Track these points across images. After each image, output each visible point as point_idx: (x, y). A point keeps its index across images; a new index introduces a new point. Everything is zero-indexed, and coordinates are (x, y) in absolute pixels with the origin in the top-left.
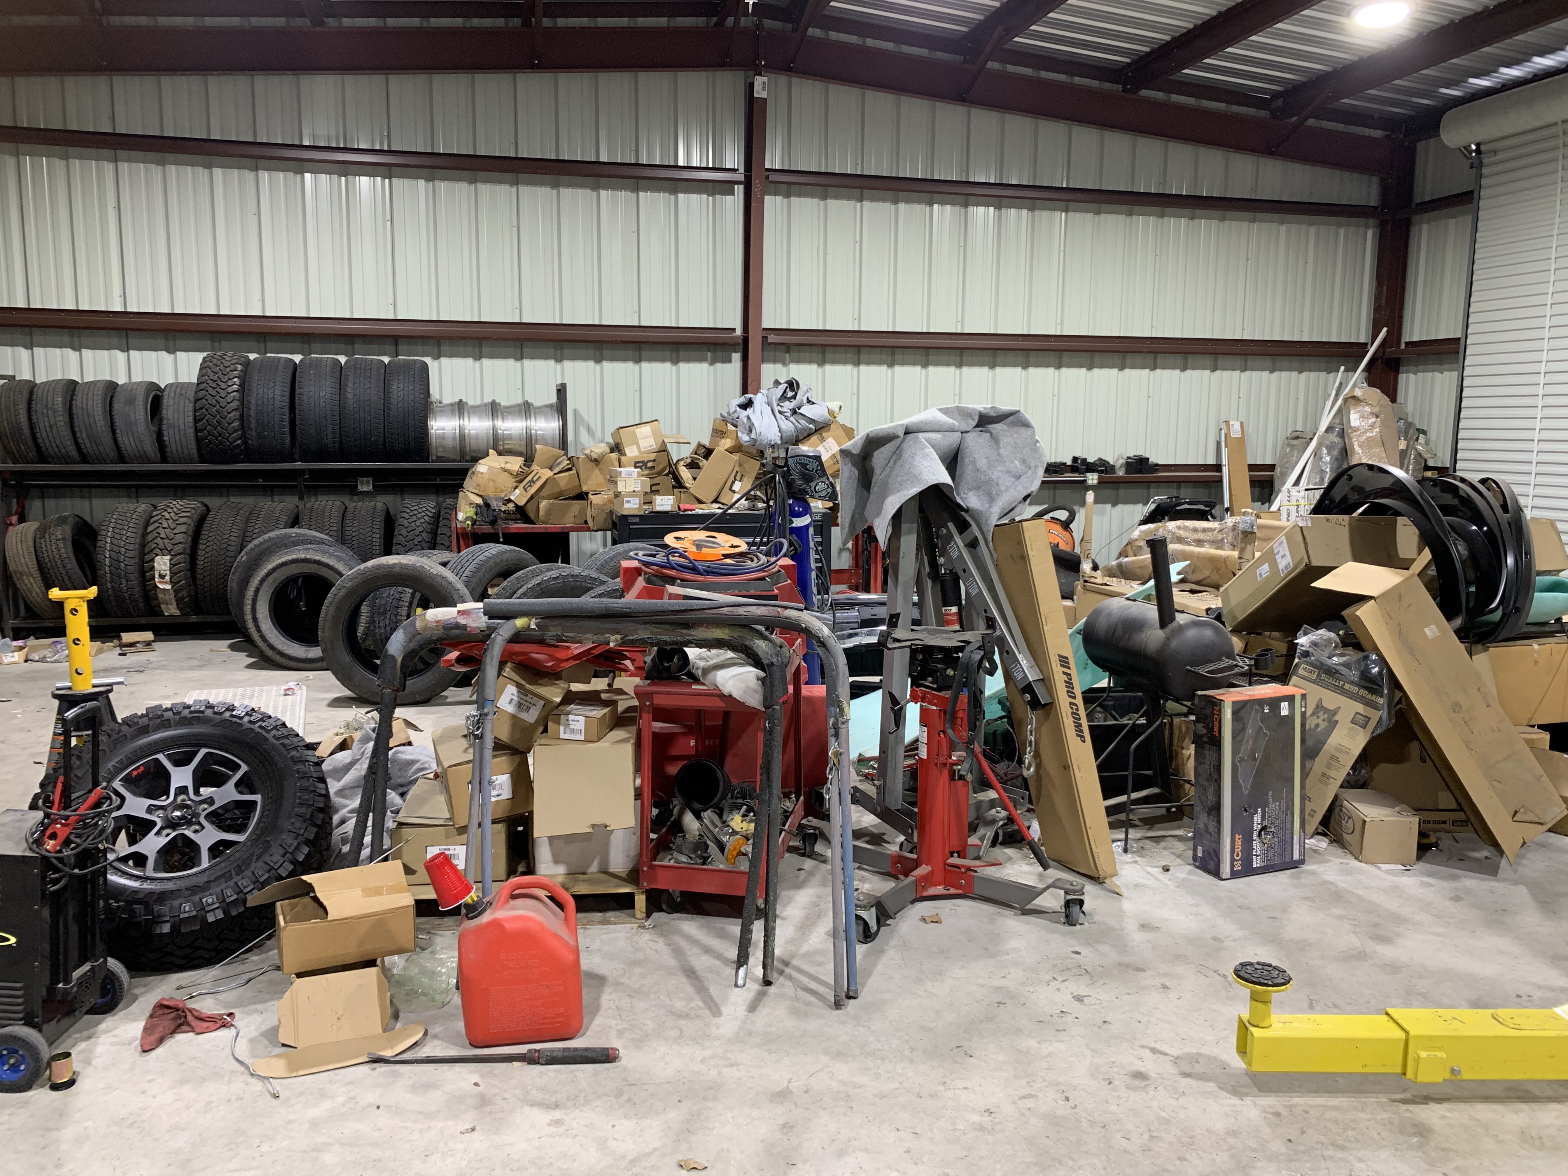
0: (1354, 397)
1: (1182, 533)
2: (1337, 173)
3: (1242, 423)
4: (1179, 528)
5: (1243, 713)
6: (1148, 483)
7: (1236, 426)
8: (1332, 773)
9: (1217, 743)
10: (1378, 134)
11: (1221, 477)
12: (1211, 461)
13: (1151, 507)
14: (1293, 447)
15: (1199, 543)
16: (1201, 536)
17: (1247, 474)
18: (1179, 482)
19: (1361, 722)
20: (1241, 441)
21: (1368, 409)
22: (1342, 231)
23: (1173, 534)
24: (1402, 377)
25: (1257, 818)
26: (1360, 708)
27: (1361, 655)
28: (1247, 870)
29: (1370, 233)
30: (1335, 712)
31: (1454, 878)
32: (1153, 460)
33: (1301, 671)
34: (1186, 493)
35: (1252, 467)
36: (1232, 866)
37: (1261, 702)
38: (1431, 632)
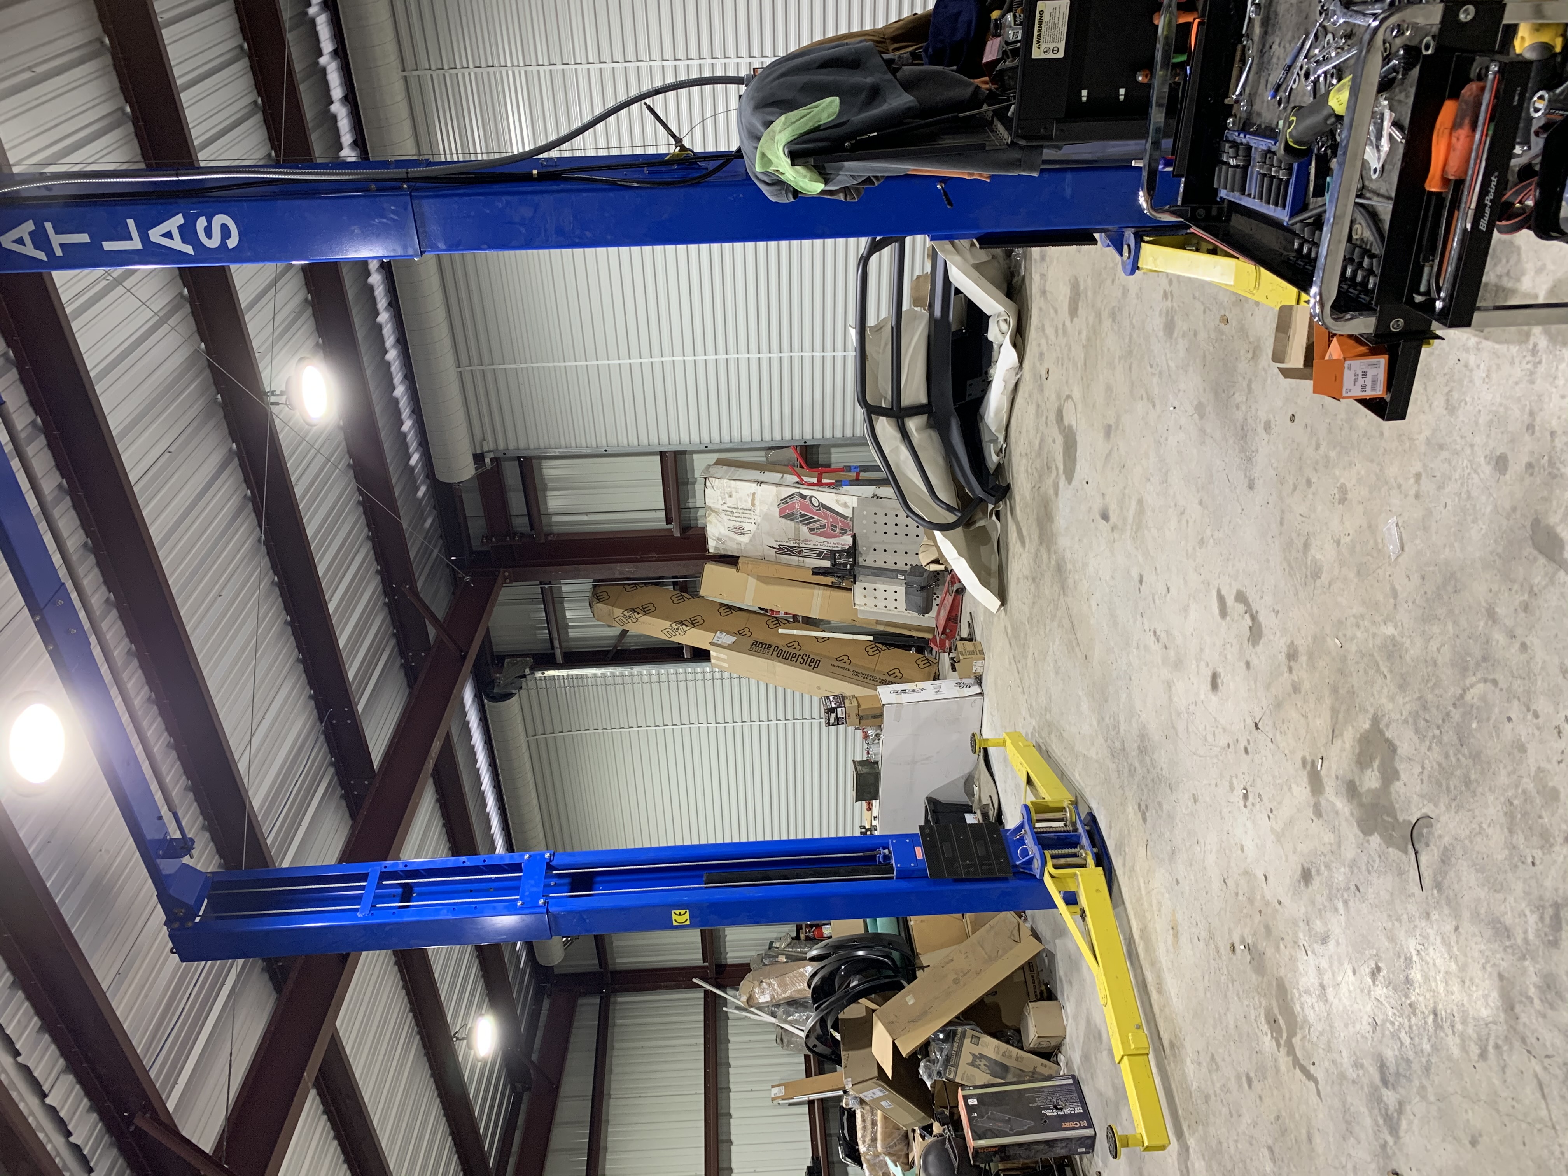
0: (748, 1001)
1: (868, 1139)
2: (574, 1031)
3: (773, 1087)
4: (864, 1142)
5: (980, 1132)
6: (829, 1164)
7: (775, 1092)
8: (1014, 1055)
9: (1003, 1148)
10: (546, 1004)
11: (818, 1100)
12: (805, 1109)
13: (848, 1161)
14: (789, 1043)
15: (874, 1124)
16: (869, 1123)
17: (814, 1078)
18: (826, 1136)
19: (976, 1040)
20: (786, 1085)
21: (756, 990)
22: (618, 1022)
23: (869, 1146)
24: (730, 961)
25: (1049, 1113)
26: (967, 1041)
27: (932, 1043)
28: (1086, 1116)
29: (620, 1000)
30: (974, 1056)
31: (1061, 981)
32: (809, 1162)
33: (952, 1077)
34: (834, 1128)
35: (808, 1074)
36: (1085, 1127)
37: (970, 1119)
38: (911, 1001)
